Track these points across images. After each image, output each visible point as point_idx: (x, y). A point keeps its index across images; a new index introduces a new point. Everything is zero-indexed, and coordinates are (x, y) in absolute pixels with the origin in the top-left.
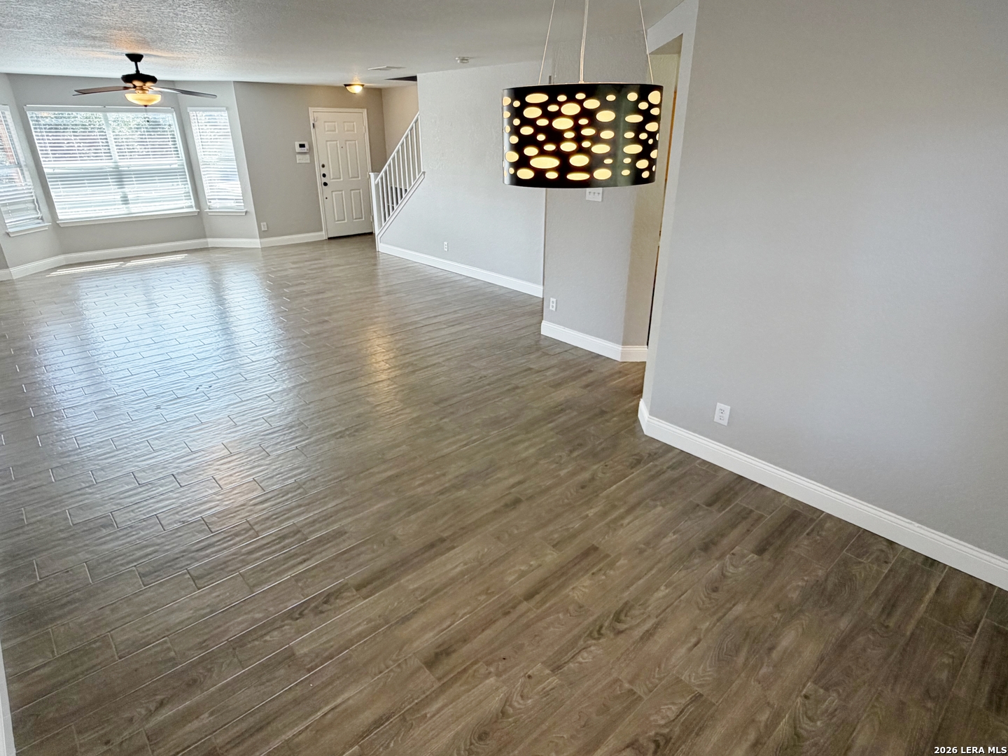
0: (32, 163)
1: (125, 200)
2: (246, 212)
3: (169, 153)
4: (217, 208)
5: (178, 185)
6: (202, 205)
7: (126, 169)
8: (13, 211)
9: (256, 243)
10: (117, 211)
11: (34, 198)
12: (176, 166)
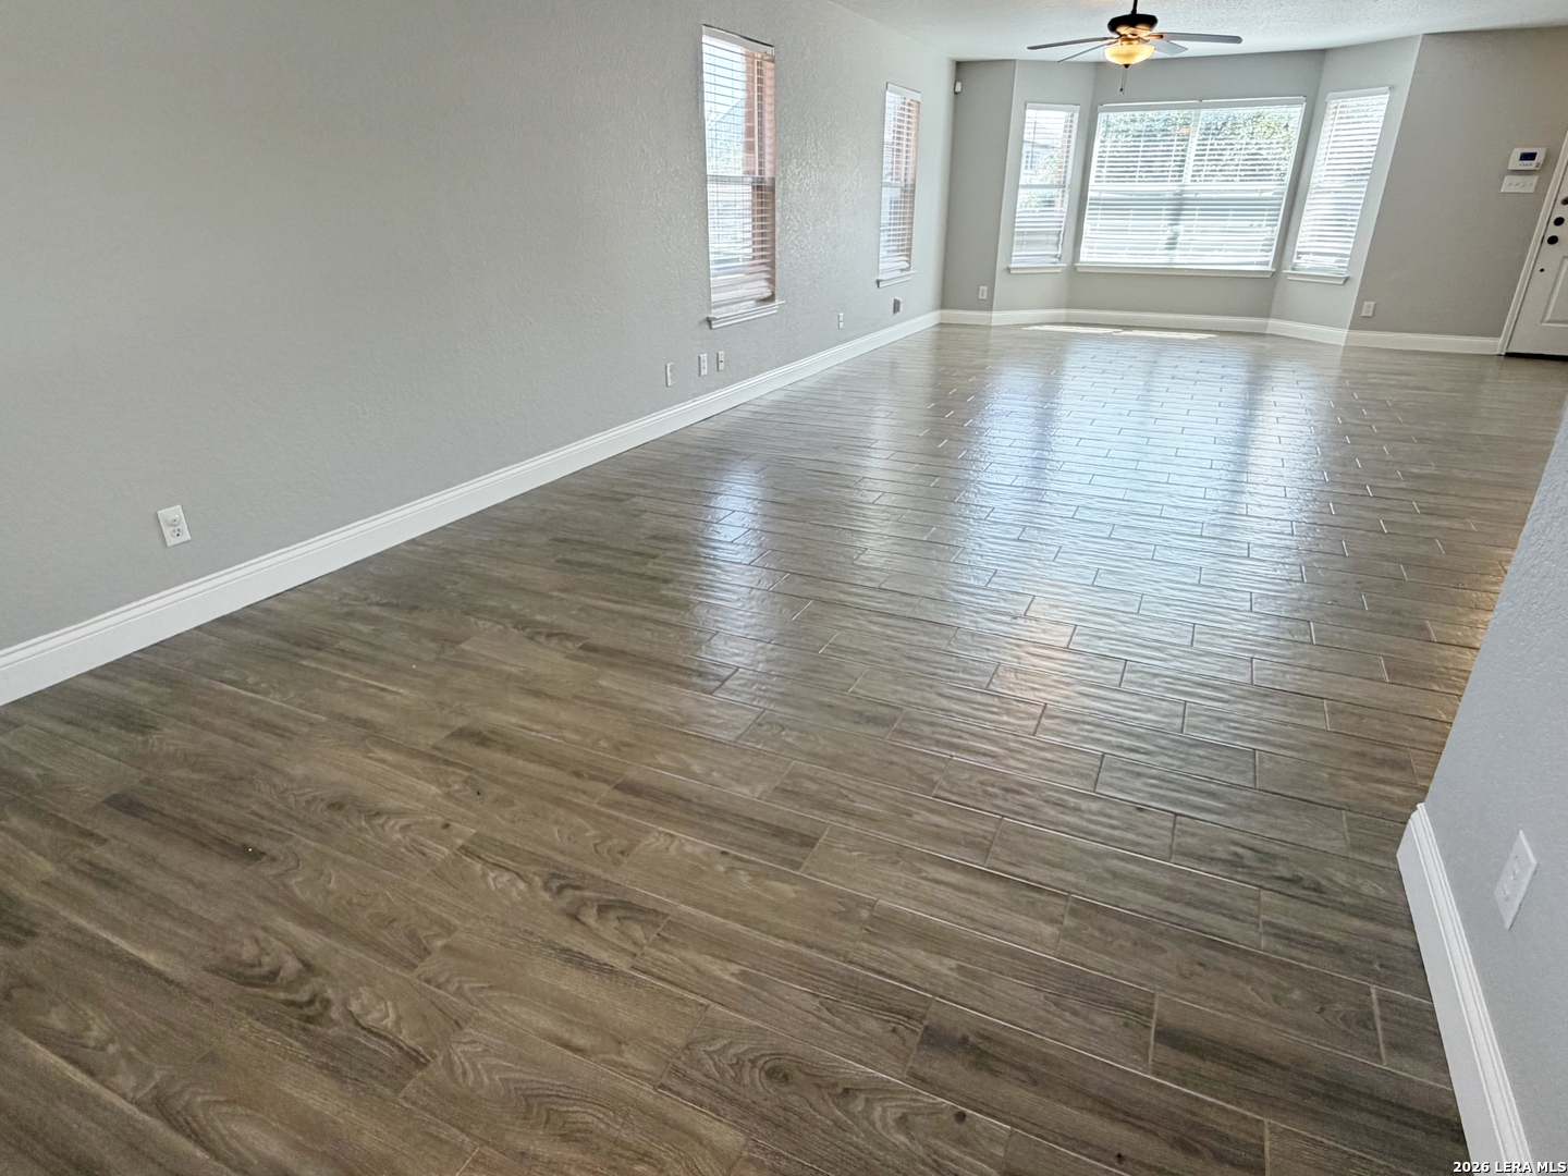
0: (1078, 183)
1: (1172, 244)
2: (1347, 279)
3: (1265, 172)
4: (1304, 269)
5: (1260, 226)
6: (1285, 262)
7: (1193, 196)
8: (1029, 242)
9: (1339, 336)
10: (1158, 259)
11: (1062, 229)
12: (1270, 194)
